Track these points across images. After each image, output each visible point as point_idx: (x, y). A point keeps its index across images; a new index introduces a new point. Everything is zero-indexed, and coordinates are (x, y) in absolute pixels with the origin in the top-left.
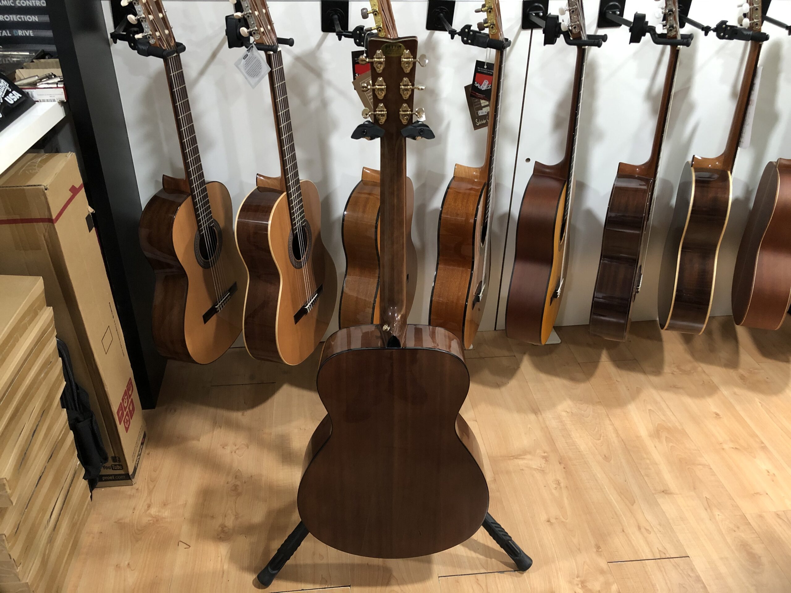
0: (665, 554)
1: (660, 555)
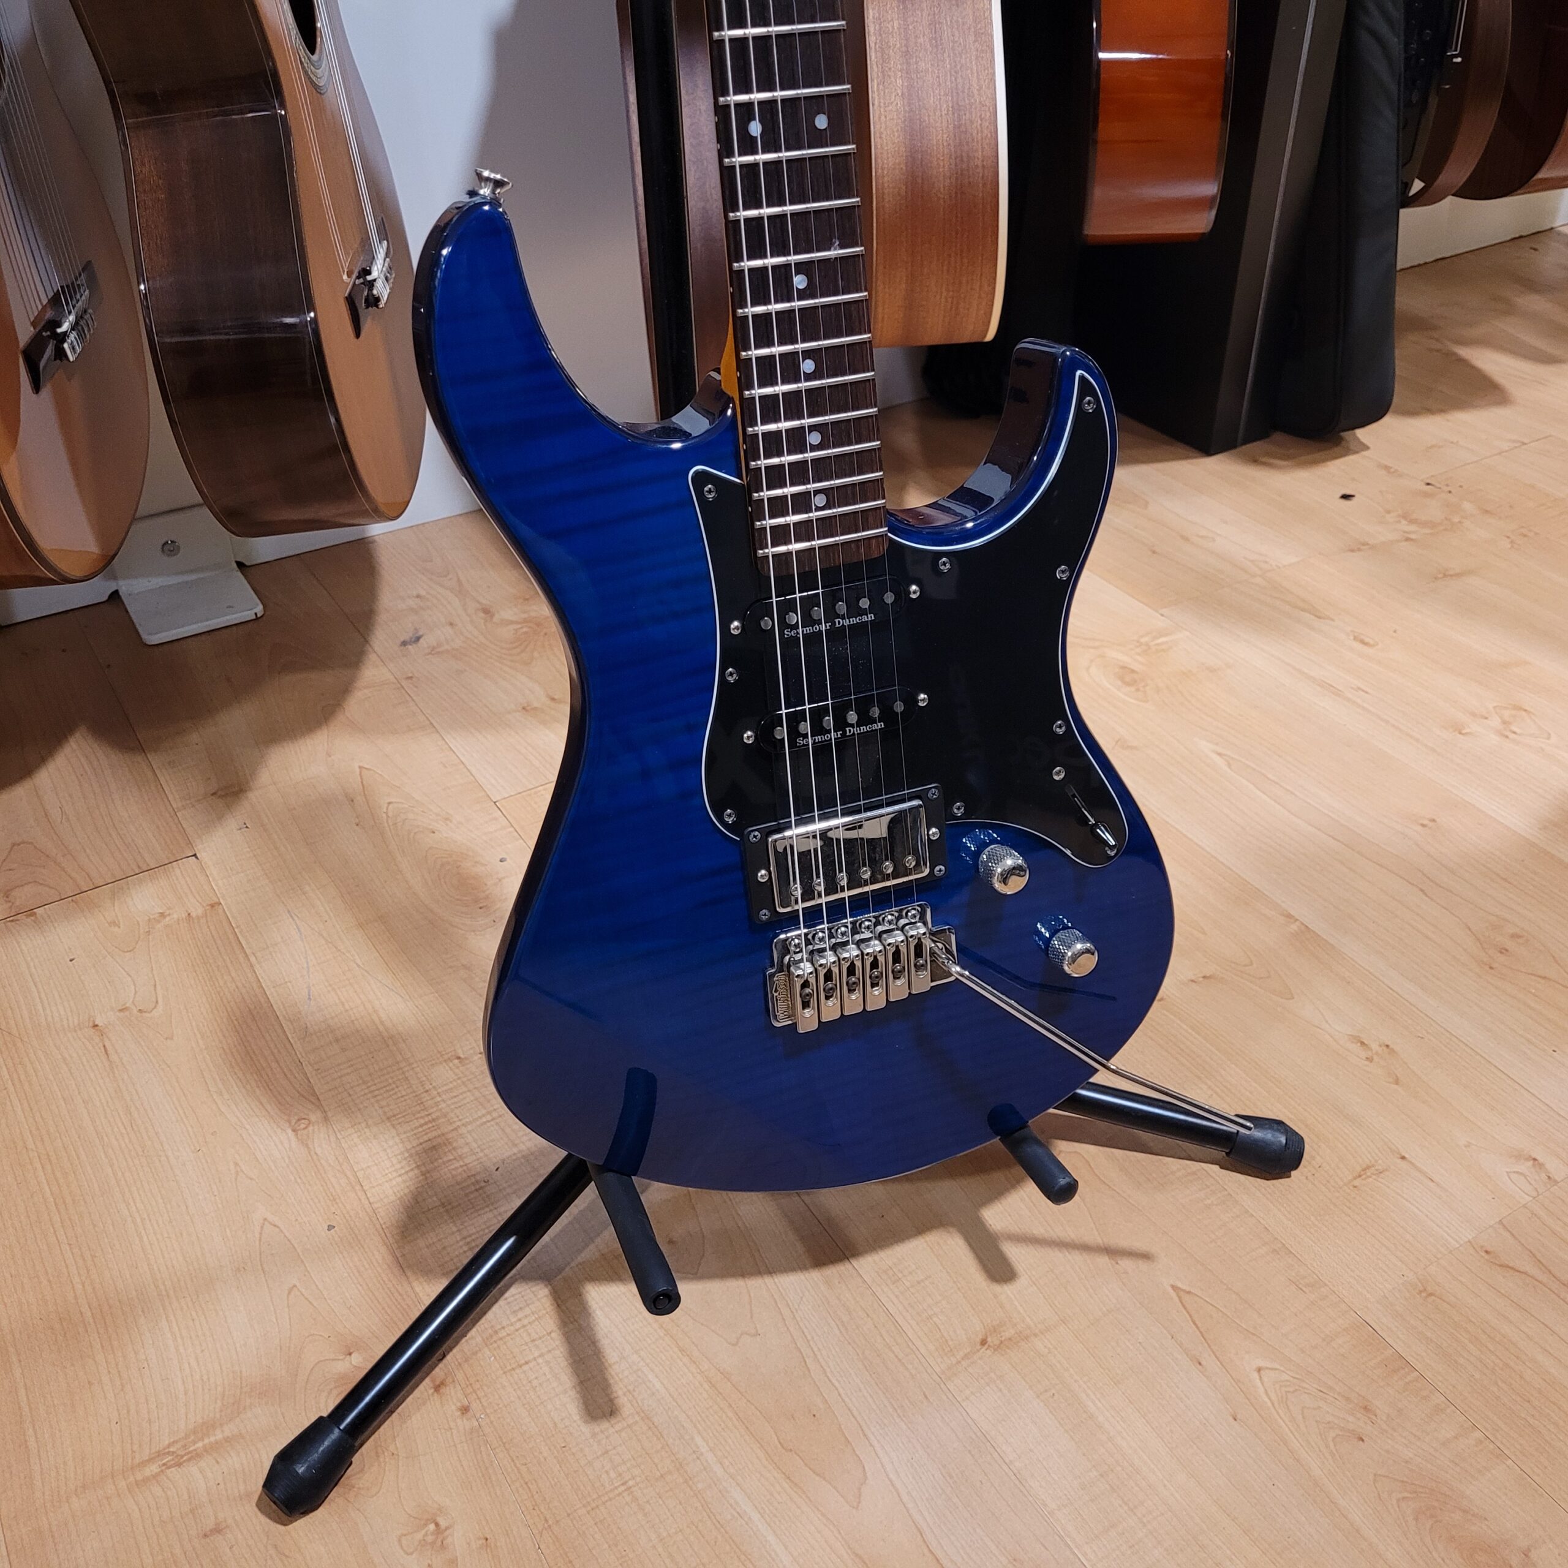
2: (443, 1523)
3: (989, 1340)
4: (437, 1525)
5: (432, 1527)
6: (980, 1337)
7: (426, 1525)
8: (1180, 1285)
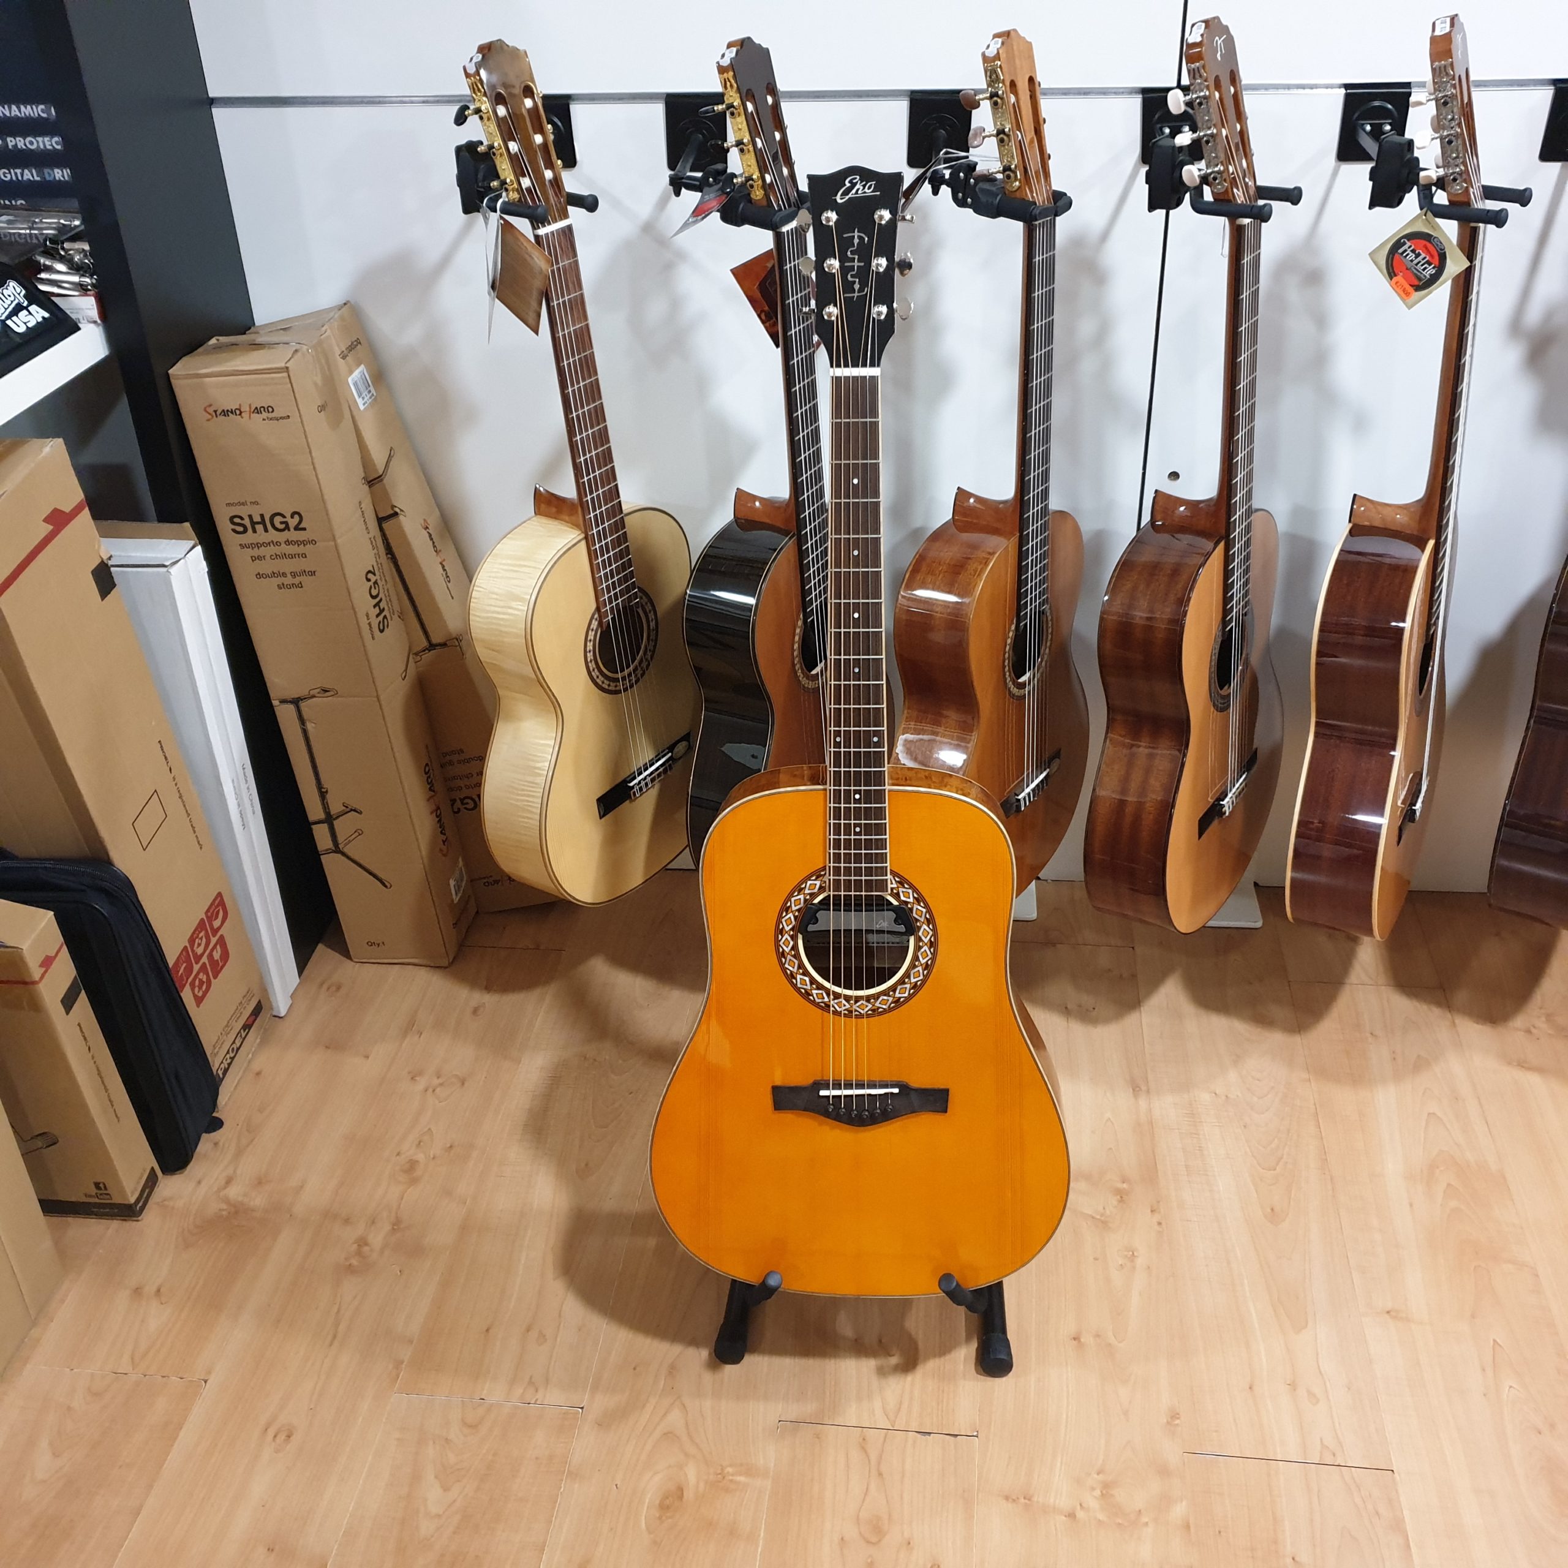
0: (1334, 1455)
1: (1321, 1458)
2: (1135, 1254)
3: (1391, 1313)
4: (1133, 1254)
5: (1131, 1253)
6: (1387, 1310)
7: (1129, 1251)
8: (1498, 1341)
